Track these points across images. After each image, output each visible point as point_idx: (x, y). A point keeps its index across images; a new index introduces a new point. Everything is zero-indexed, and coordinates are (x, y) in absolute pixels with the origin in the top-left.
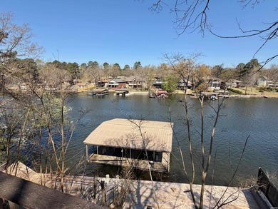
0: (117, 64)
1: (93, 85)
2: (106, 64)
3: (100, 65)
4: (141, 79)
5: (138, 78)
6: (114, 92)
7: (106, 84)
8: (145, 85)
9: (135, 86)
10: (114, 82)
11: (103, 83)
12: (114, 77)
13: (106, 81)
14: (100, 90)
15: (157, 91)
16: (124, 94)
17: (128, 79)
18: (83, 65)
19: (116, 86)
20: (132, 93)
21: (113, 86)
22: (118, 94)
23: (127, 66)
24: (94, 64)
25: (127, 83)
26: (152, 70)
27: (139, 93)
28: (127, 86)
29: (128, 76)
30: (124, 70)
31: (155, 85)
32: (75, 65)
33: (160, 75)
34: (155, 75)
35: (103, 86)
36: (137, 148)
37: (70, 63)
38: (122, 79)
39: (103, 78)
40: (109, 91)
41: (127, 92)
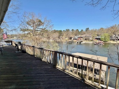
0: (77, 30)
1: (67, 39)
2: (73, 30)
3: (70, 30)
4: (89, 36)
5: (88, 35)
6: (76, 42)
7: (73, 38)
8: (91, 39)
9: (86, 39)
10: (76, 37)
11: (71, 38)
12: (76, 35)
13: (72, 37)
14: (70, 41)
15: (98, 41)
16: (80, 43)
17: (82, 36)
18: (64, 31)
19: (77, 39)
20: (84, 42)
21: (75, 39)
22: (78, 42)
23: (82, 30)
24: (68, 30)
25: (82, 37)
26: (95, 31)
27: (88, 42)
28: (82, 39)
29: (83, 35)
30: (81, 32)
31: (96, 39)
32: (61, 31)
33: (99, 34)
34: (97, 34)
35: (71, 39)
37: (59, 31)
38: (80, 36)
39: (71, 36)
40: (74, 41)
41: (82, 42)
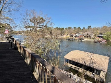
0: (79, 27)
1: (69, 36)
2: (74, 28)
3: (72, 28)
4: (91, 34)
5: (89, 33)
6: (77, 39)
7: (74, 36)
8: (93, 36)
9: (87, 37)
10: (78, 35)
11: (73, 35)
12: (78, 33)
13: (74, 34)
14: (72, 38)
15: (100, 39)
16: (81, 40)
17: (84, 34)
18: (66, 28)
19: (78, 37)
20: (85, 40)
21: (77, 37)
22: (79, 40)
23: (84, 28)
24: (70, 28)
25: (83, 35)
26: (97, 29)
27: (89, 40)
28: (83, 36)
29: (84, 32)
30: (82, 30)
31: (98, 37)
32: (63, 28)
33: (102, 32)
34: (99, 32)
35: (72, 36)
36: (86, 65)
37: (61, 28)
38: (81, 33)
39: (73, 33)
40: (75, 38)
41: (83, 39)
